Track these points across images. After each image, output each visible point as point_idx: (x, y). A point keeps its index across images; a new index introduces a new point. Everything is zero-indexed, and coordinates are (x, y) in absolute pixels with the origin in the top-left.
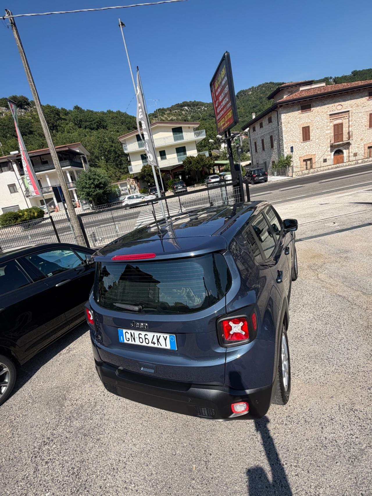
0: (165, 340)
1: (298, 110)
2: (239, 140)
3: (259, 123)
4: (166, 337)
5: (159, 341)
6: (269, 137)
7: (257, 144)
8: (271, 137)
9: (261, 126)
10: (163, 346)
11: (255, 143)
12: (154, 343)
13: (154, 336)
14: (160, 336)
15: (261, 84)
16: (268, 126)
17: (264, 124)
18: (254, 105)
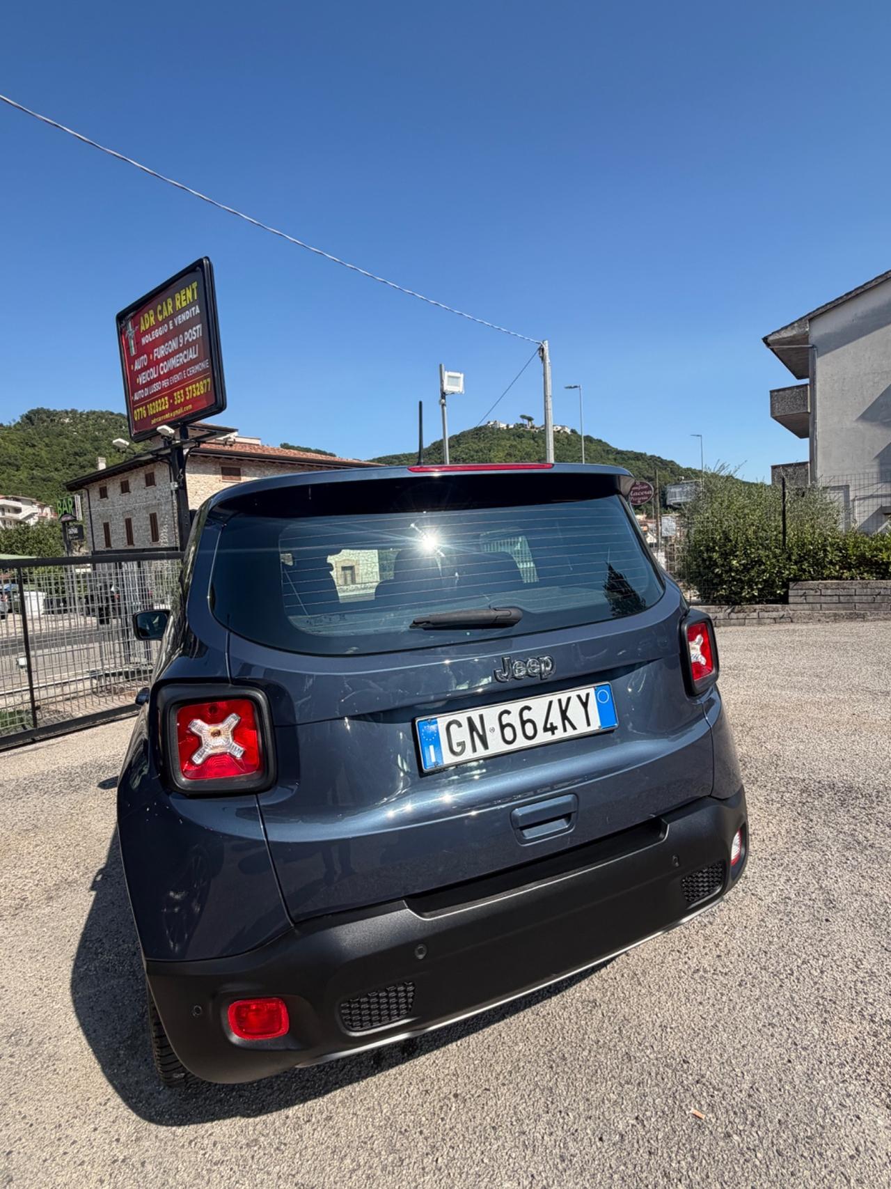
0: (585, 705)
1: (216, 473)
2: (74, 506)
3: (119, 481)
4: (588, 695)
5: (568, 714)
6: (148, 516)
7: (111, 528)
8: (153, 518)
9: (125, 488)
10: (582, 729)
11: (106, 526)
12: (553, 729)
13: (551, 703)
14: (569, 699)
15: (97, 410)
16: (145, 491)
17: (131, 486)
18: (77, 450)
